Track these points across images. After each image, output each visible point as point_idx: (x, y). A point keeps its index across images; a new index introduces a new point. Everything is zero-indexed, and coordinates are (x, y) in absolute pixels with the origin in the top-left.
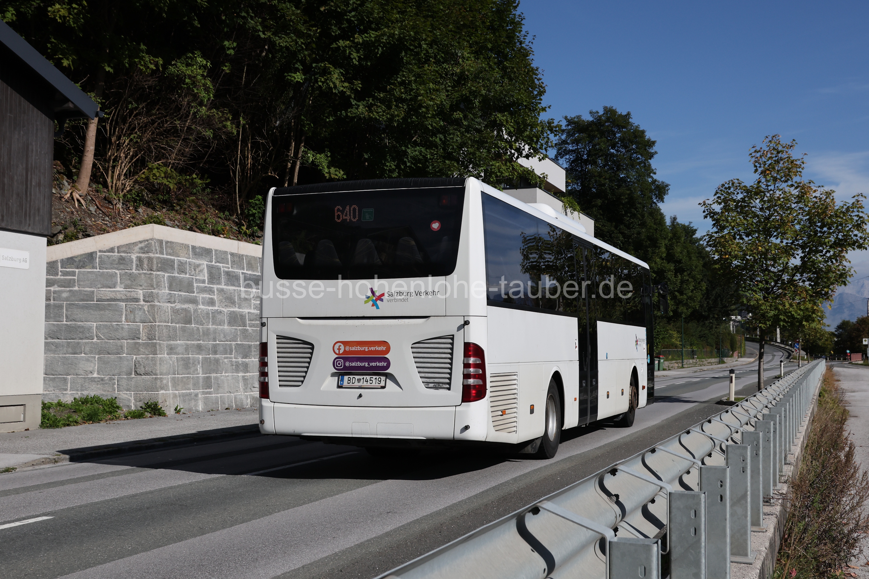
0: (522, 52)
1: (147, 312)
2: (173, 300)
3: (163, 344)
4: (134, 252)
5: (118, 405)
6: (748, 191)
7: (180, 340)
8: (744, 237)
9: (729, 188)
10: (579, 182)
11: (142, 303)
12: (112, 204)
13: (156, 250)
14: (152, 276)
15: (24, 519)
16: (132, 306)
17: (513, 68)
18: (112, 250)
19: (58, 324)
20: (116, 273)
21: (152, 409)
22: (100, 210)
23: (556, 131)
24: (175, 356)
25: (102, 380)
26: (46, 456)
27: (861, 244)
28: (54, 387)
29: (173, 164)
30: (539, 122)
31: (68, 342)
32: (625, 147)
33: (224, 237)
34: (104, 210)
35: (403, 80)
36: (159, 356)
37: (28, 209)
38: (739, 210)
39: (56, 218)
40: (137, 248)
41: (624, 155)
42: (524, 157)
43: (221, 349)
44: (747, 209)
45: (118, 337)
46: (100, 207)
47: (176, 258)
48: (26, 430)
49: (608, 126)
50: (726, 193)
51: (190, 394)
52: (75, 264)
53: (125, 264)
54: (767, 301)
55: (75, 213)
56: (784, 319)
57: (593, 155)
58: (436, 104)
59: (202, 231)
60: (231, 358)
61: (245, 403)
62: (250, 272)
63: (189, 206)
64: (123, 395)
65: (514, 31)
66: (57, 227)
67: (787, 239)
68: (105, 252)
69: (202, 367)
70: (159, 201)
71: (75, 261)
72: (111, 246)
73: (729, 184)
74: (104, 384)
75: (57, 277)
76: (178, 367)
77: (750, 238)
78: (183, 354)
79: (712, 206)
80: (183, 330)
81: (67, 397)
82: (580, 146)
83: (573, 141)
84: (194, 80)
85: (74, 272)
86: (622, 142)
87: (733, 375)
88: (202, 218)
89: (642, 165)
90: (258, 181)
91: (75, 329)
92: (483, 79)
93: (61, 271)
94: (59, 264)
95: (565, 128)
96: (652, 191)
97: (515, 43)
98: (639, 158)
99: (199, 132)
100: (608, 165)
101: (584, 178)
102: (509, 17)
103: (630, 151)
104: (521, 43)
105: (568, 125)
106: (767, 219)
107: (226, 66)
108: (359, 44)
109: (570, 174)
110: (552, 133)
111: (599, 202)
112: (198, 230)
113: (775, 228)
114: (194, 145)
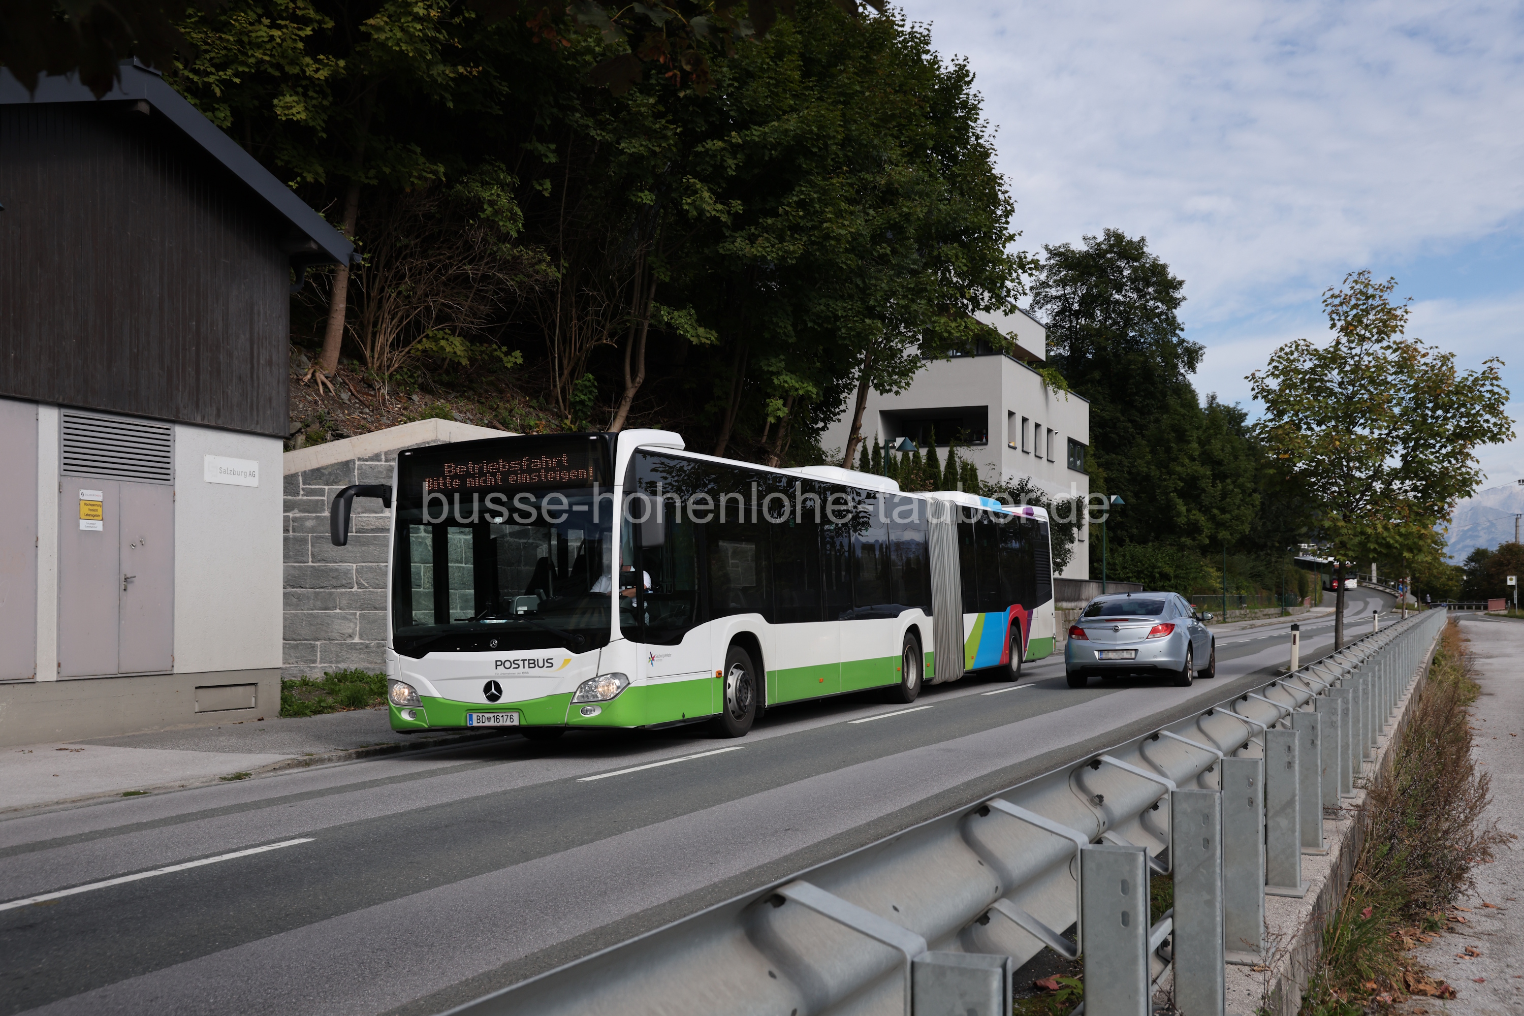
0: (978, 151)
6: (1320, 357)
8: (1314, 426)
9: (1292, 353)
10: (1066, 344)
12: (374, 389)
15: (274, 842)
17: (965, 176)
18: (376, 457)
19: (300, 567)
22: (356, 398)
23: (1030, 269)
25: (367, 646)
26: (293, 756)
27: (1496, 435)
28: (296, 657)
29: (462, 328)
30: (1005, 256)
31: (315, 592)
32: (1137, 290)
34: (361, 398)
35: (801, 200)
37: (255, 399)
38: (1306, 385)
39: (293, 410)
41: (1135, 302)
42: (983, 309)
44: (1318, 384)
46: (355, 393)
48: (259, 720)
49: (1111, 258)
50: (1286, 360)
52: (324, 478)
54: (1349, 521)
55: (320, 402)
56: (1375, 549)
57: (1088, 302)
58: (850, 232)
59: (505, 425)
63: (486, 391)
65: (965, 119)
66: (294, 423)
67: (1380, 428)
68: (366, 460)
70: (442, 383)
71: (323, 474)
72: (376, 452)
73: (1290, 347)
74: (368, 654)
75: (297, 498)
77: (1324, 427)
79: (1265, 381)
81: (316, 672)
82: (1068, 289)
83: (1057, 283)
84: (496, 207)
85: (323, 491)
86: (1132, 283)
87: (1297, 633)
88: (505, 408)
89: (1163, 317)
90: (587, 352)
91: (326, 572)
92: (921, 194)
93: (303, 489)
94: (300, 478)
95: (1045, 263)
96: (1177, 356)
97: (968, 137)
98: (1158, 307)
99: (500, 282)
100: (1111, 318)
101: (1075, 338)
102: (959, 99)
103: (1144, 296)
104: (978, 137)
105: (1050, 259)
106: (1350, 398)
107: (541, 185)
108: (738, 146)
109: (1052, 333)
110: (1025, 272)
111: (1097, 375)
112: (500, 426)
113: (1361, 412)
114: (492, 300)
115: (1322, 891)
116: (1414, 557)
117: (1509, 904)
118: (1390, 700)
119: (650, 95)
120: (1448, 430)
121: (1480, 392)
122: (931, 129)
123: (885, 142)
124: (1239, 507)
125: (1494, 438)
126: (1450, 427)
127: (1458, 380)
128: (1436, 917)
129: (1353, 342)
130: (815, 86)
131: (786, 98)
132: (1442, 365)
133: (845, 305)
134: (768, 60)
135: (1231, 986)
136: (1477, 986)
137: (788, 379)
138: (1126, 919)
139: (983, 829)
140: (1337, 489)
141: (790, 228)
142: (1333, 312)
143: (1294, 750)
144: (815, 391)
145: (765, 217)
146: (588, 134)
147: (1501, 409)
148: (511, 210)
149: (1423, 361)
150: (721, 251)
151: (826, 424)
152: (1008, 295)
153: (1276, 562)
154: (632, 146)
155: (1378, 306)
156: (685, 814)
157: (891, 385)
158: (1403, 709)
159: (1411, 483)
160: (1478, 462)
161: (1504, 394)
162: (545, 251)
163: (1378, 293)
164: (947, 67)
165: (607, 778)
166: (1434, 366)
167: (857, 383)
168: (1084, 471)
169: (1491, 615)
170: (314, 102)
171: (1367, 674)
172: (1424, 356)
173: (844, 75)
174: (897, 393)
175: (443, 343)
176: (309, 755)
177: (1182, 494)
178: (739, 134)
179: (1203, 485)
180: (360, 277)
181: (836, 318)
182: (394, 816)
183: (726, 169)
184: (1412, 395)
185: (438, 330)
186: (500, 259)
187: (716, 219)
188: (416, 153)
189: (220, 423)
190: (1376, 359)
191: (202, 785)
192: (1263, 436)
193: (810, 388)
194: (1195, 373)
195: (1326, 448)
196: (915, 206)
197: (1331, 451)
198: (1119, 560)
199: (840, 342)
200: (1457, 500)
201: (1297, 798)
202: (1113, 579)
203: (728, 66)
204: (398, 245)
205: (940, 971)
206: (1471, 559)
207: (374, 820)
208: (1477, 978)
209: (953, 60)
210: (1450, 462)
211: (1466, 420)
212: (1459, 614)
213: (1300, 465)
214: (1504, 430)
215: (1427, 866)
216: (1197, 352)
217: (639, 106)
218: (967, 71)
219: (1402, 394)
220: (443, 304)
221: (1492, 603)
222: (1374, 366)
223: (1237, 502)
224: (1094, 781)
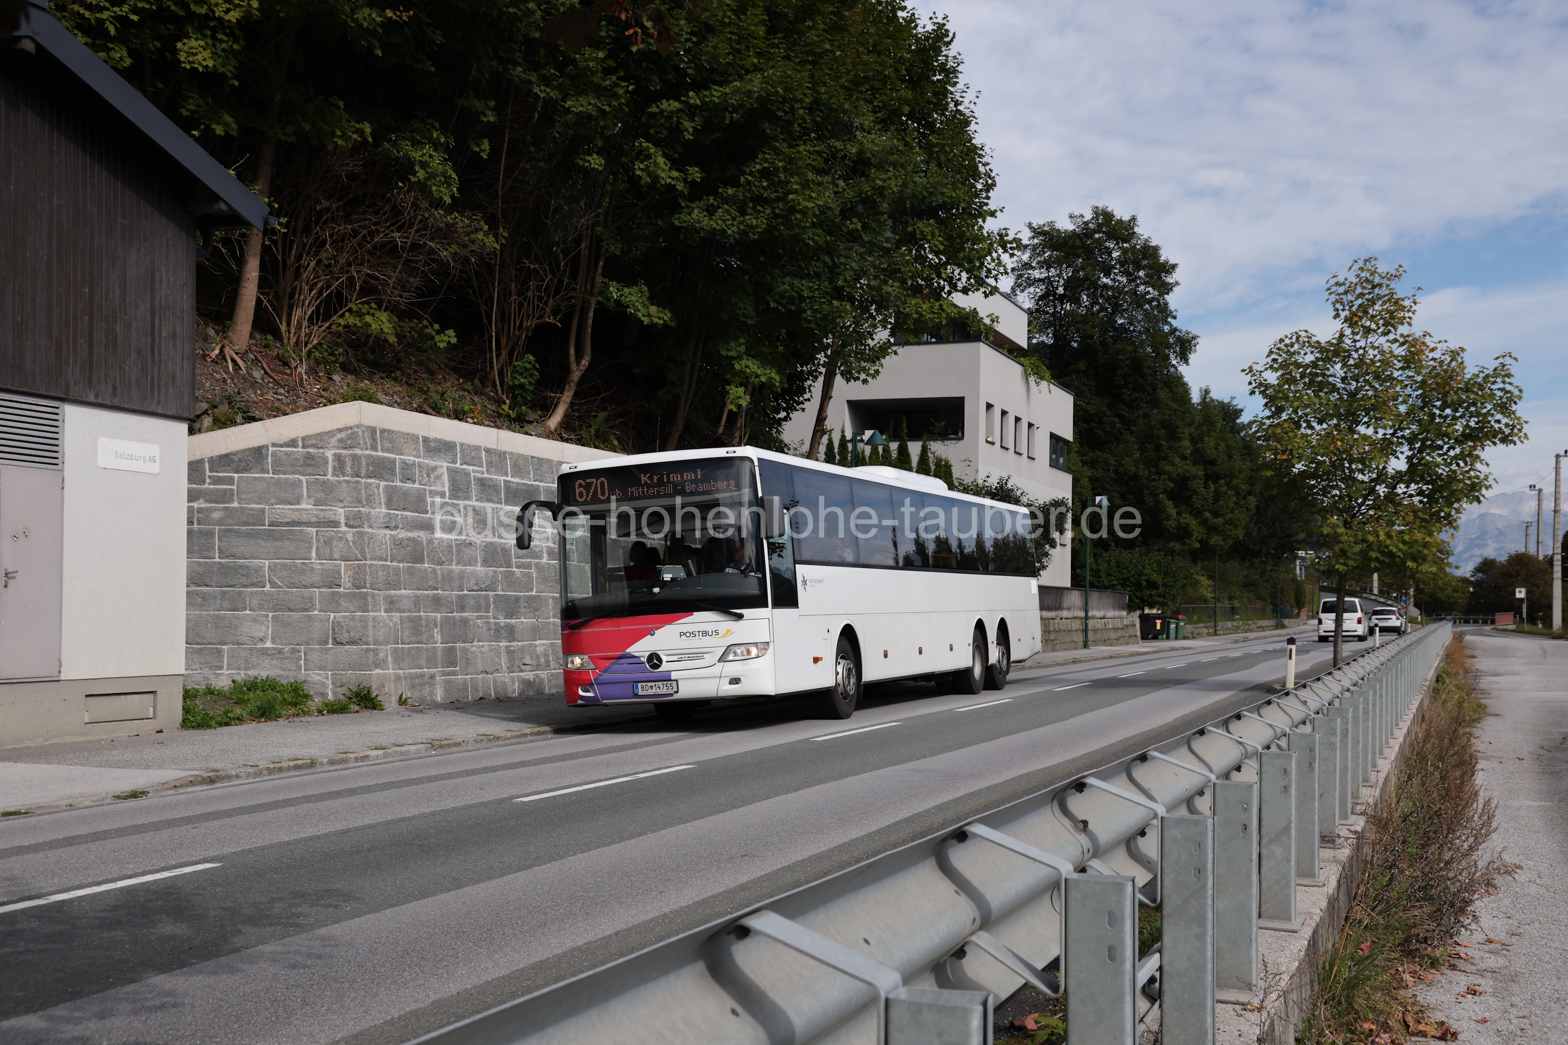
0: (958, 119)
1: (351, 544)
2: (393, 525)
3: (378, 595)
4: (329, 446)
5: (305, 692)
6: (1322, 350)
7: (405, 589)
8: (1314, 424)
9: (1292, 345)
10: (1049, 331)
11: (344, 528)
12: (290, 368)
13: (365, 443)
14: (359, 486)
15: (175, 867)
16: (327, 534)
17: (943, 146)
18: (293, 443)
19: (205, 563)
20: (300, 481)
21: (361, 698)
22: (270, 376)
23: (1011, 248)
24: (398, 615)
25: (280, 652)
26: (196, 773)
27: (1507, 436)
28: (201, 663)
29: (389, 302)
30: (985, 233)
31: (222, 591)
32: (1127, 273)
33: (474, 423)
34: (276, 378)
35: (764, 168)
36: (371, 614)
37: (156, 376)
38: (1307, 380)
39: (199, 390)
40: (334, 441)
41: (1124, 287)
42: (959, 291)
43: (472, 602)
44: (1320, 378)
45: (304, 583)
46: (269, 371)
47: (397, 457)
48: (157, 732)
49: (1100, 239)
50: (1286, 352)
51: (422, 675)
52: (234, 465)
53: (314, 466)
54: (1350, 528)
55: (229, 381)
56: (1377, 557)
57: (1074, 286)
58: (817, 205)
59: (436, 410)
60: (487, 617)
61: (510, 690)
62: (517, 480)
63: (415, 372)
64: (313, 676)
65: (943, 83)
66: (200, 404)
67: (1384, 428)
68: (281, 446)
69: (441, 631)
70: (366, 362)
71: (233, 461)
72: (292, 437)
73: (1291, 338)
74: (282, 659)
75: (203, 487)
76: (403, 632)
77: (1325, 426)
78: (410, 611)
79: (1263, 374)
80: (411, 572)
81: (223, 680)
82: (1053, 272)
83: (1041, 265)
84: (429, 170)
85: (232, 479)
86: (1122, 266)
87: (1293, 647)
88: (437, 392)
89: (1154, 303)
90: (528, 330)
91: (235, 569)
92: (895, 165)
93: (209, 477)
94: (207, 465)
95: (1028, 243)
96: (1169, 346)
97: (948, 104)
98: (1148, 293)
99: (432, 251)
100: (1098, 303)
101: (1058, 324)
102: (937, 61)
103: (1134, 280)
104: (957, 103)
105: (1033, 238)
106: (1353, 395)
107: (478, 146)
108: (696, 107)
109: (1035, 319)
110: (1005, 251)
111: (1082, 365)
112: (431, 411)
113: (1365, 409)
114: (423, 271)
115: (1317, 925)
116: (1418, 567)
117: (1514, 939)
118: (1392, 720)
119: (600, 49)
120: (1457, 431)
121: (1491, 390)
122: (909, 94)
123: (856, 107)
124: (1232, 511)
125: (1506, 440)
126: (1459, 427)
127: (1468, 376)
128: (1438, 953)
129: (1357, 333)
130: (782, 43)
131: (749, 56)
132: (1452, 361)
133: (812, 285)
134: (729, 14)
135: (1221, 1027)
136: (1480, 1027)
137: (749, 363)
138: (1113, 953)
139: (959, 856)
140: (1338, 493)
141: (752, 200)
142: (1337, 301)
143: (1291, 773)
144: (778, 378)
145: (725, 186)
146: (531, 91)
147: (1513, 409)
148: (444, 174)
149: (1431, 355)
150: (676, 223)
151: (788, 414)
152: (987, 277)
153: (1271, 570)
154: (581, 105)
155: (1385, 296)
156: (632, 838)
157: (859, 372)
158: (1405, 730)
159: (1416, 487)
160: (1487, 465)
161: (1516, 393)
162: (482, 218)
163: (1385, 281)
164: (925, 25)
165: (546, 798)
166: (1443, 361)
167: (823, 370)
168: (1068, 470)
169: (1498, 630)
170: (224, 45)
171: (1367, 692)
172: (1433, 350)
173: (814, 32)
174: (865, 382)
175: (368, 319)
176: (214, 771)
177: (1172, 496)
178: (697, 94)
179: (1195, 486)
180: (275, 242)
181: (802, 299)
182: (310, 838)
183: (683, 132)
184: (1420, 392)
185: (362, 303)
186: (432, 227)
187: (670, 187)
188: (338, 108)
189: (116, 401)
190: (1382, 352)
191: (92, 804)
192: (1259, 434)
193: (773, 375)
194: (1188, 364)
195: (1327, 448)
196: (890, 179)
197: (1332, 452)
198: (1103, 567)
199: (805, 325)
200: (1465, 505)
201: (1293, 825)
202: (1097, 587)
203: (686, 19)
204: (318, 208)
205: (916, 1009)
206: (1478, 570)
207: (288, 843)
208: (1480, 1018)
209: (931, 18)
210: (1458, 465)
211: (1476, 420)
212: (1465, 628)
213: (1299, 467)
214: (1516, 431)
215: (1429, 899)
216: (1190, 342)
217: (587, 60)
218: (947, 31)
219: (1408, 391)
220: (368, 275)
221: (1499, 617)
222: (1379, 361)
223: (1231, 505)
224: (1078, 804)
